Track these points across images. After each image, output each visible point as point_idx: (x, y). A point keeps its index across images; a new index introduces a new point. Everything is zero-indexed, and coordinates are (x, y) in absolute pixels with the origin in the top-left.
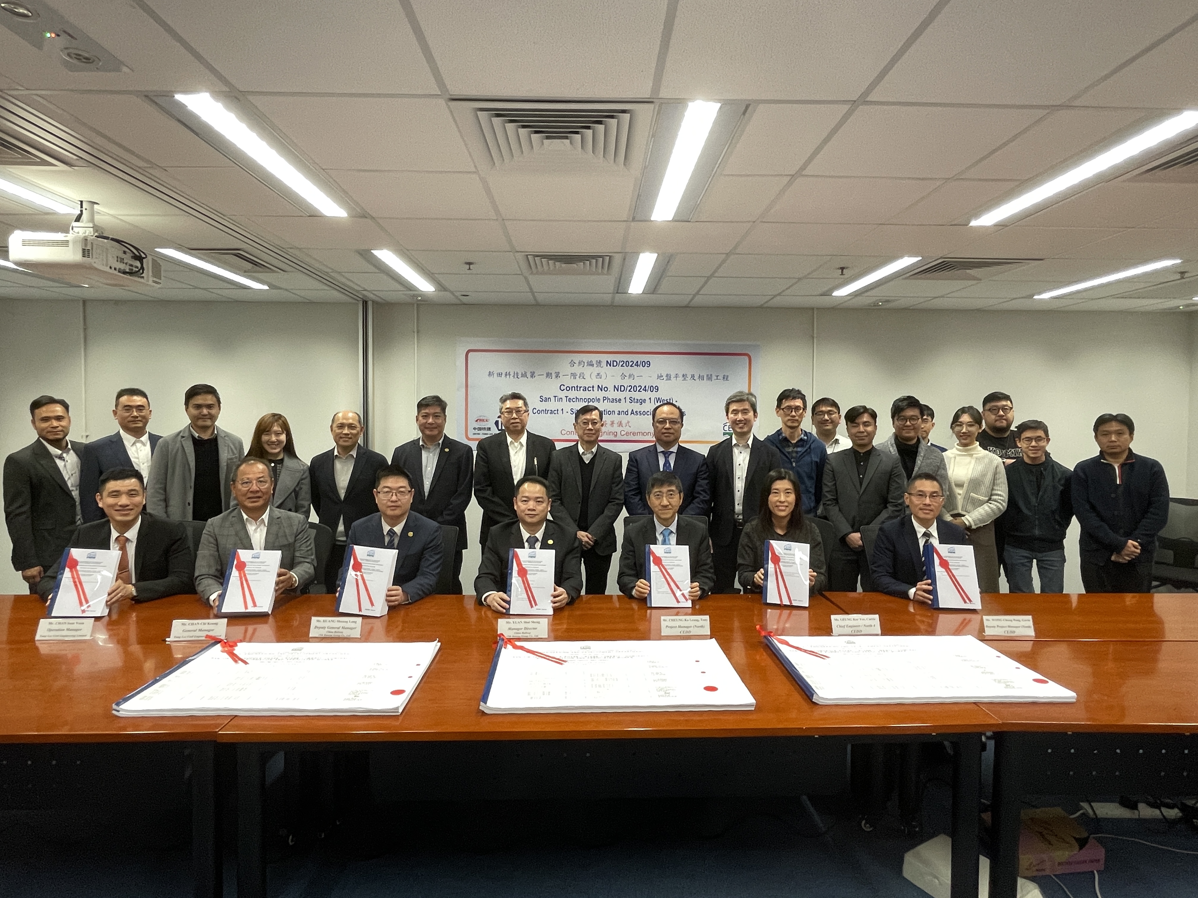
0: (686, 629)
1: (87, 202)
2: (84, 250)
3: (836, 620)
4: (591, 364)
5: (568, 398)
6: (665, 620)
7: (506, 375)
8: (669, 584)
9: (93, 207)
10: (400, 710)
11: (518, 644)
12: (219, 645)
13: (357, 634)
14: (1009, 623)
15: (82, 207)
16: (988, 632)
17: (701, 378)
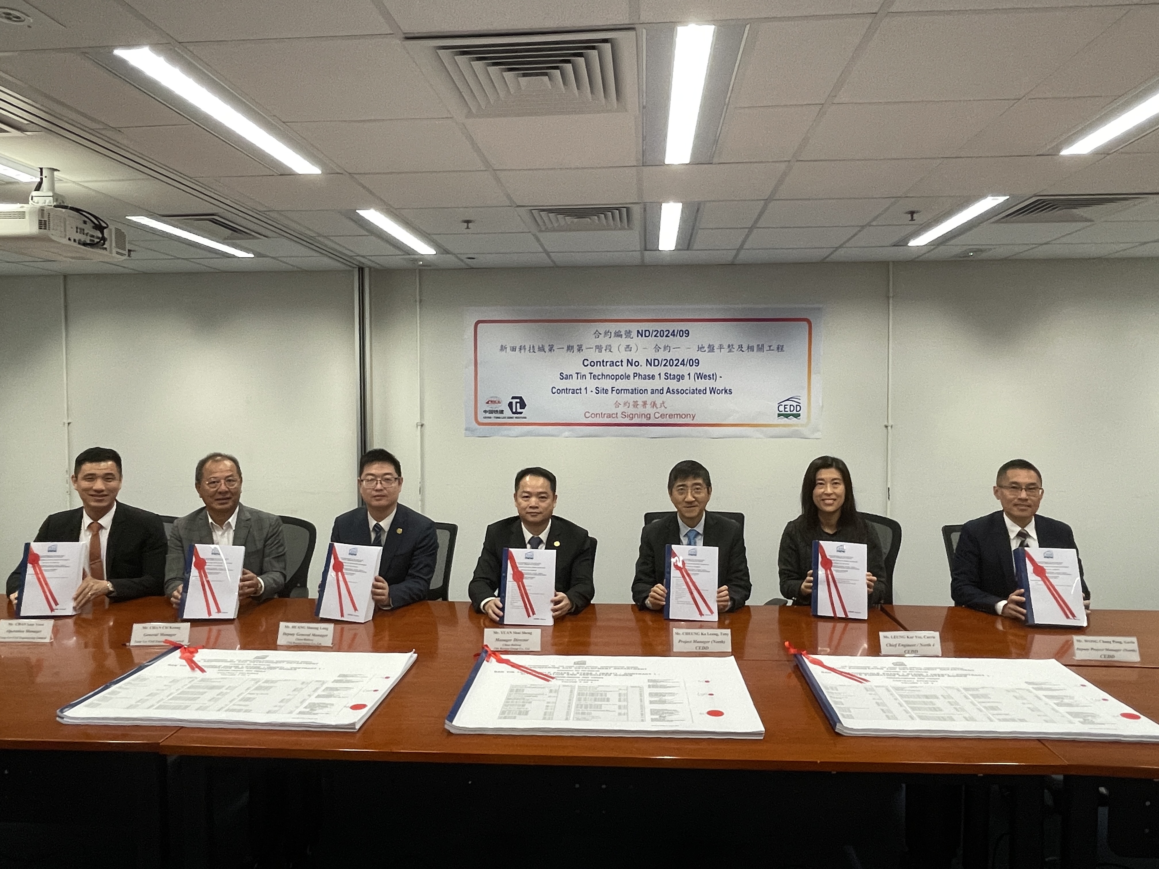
0: (702, 645)
1: (47, 169)
2: (40, 222)
3: (886, 637)
4: (618, 335)
5: (592, 375)
6: (677, 634)
7: (520, 349)
8: (691, 593)
9: (53, 175)
10: (358, 727)
11: (504, 657)
12: (178, 651)
13: (328, 642)
14: (1108, 646)
15: (41, 174)
16: (1080, 656)
17: (750, 348)
